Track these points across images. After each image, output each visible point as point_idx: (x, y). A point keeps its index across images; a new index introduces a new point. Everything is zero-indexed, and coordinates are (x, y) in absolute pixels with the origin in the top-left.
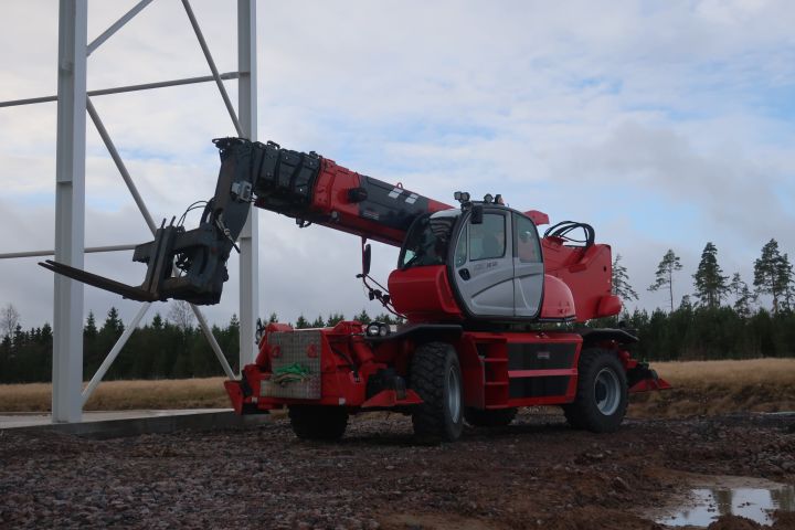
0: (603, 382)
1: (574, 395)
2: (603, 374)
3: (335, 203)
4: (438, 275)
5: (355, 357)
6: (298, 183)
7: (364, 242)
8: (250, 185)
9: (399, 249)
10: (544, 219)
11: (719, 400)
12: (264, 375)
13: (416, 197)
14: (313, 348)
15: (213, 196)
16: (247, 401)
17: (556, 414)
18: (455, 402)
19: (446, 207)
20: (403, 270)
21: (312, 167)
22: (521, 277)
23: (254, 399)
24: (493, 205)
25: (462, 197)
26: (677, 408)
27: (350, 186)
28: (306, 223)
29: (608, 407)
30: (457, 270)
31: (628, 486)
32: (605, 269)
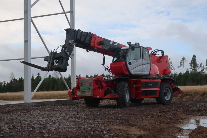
0: (166, 91)
1: (159, 95)
2: (166, 89)
3: (96, 45)
4: (123, 64)
5: (102, 85)
6: (86, 40)
7: (103, 55)
8: (74, 41)
9: (113, 57)
10: (151, 49)
11: (196, 96)
12: (78, 90)
13: (117, 43)
14: (91, 83)
15: (64, 44)
16: (74, 97)
17: (154, 100)
18: (127, 97)
19: (125, 46)
20: (114, 63)
21: (90, 36)
22: (145, 64)
23: (76, 96)
24: (137, 45)
25: (129, 43)
26: (186, 98)
27: (100, 41)
28: (88, 50)
29: (168, 98)
30: (128, 63)
31: (173, 119)
32: (167, 62)
